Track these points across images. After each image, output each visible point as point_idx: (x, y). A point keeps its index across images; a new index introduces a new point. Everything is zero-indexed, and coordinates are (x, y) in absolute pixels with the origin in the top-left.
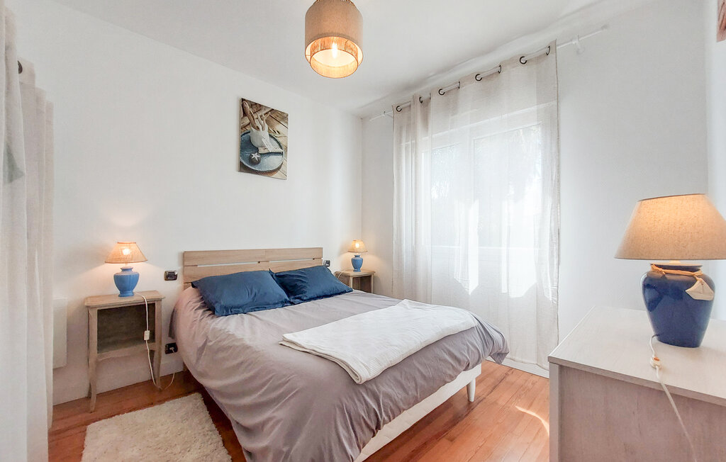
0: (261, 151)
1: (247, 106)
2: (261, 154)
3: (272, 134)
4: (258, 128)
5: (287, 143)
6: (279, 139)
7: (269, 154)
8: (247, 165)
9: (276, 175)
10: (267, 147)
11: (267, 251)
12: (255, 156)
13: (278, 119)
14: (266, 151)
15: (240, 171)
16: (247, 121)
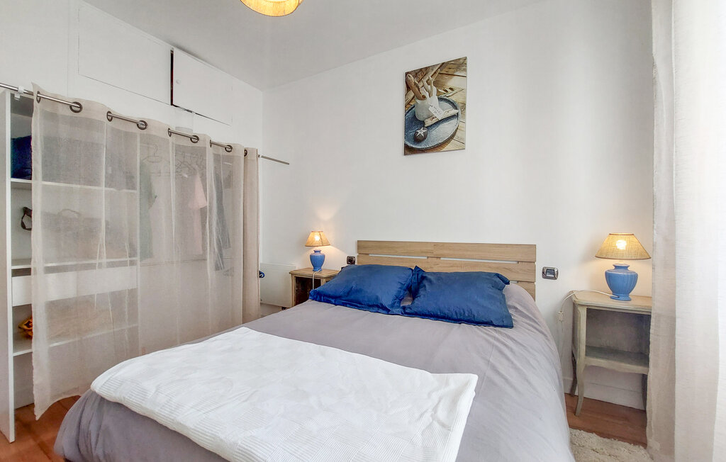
0: (429, 122)
1: (411, 78)
2: (427, 127)
3: (442, 96)
4: (424, 97)
5: (465, 98)
6: (453, 99)
7: (439, 122)
8: (411, 145)
9: (448, 147)
10: (435, 115)
11: (436, 244)
12: (421, 132)
13: (451, 72)
14: (434, 121)
15: (405, 154)
16: (411, 94)
